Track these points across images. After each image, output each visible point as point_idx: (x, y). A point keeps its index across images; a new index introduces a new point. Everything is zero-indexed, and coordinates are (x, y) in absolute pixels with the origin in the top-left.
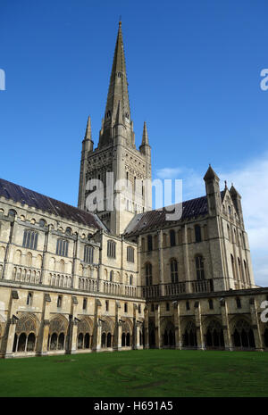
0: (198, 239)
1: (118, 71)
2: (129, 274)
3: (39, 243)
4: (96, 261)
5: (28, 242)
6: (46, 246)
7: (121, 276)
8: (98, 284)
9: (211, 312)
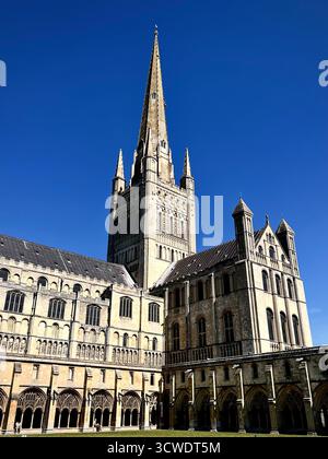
0: (227, 292)
1: (151, 92)
2: (151, 337)
3: (25, 306)
4: (103, 323)
5: (12, 305)
6: (34, 309)
7: (138, 340)
8: (105, 350)
9: (227, 383)
